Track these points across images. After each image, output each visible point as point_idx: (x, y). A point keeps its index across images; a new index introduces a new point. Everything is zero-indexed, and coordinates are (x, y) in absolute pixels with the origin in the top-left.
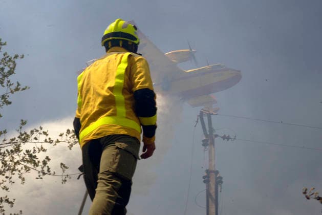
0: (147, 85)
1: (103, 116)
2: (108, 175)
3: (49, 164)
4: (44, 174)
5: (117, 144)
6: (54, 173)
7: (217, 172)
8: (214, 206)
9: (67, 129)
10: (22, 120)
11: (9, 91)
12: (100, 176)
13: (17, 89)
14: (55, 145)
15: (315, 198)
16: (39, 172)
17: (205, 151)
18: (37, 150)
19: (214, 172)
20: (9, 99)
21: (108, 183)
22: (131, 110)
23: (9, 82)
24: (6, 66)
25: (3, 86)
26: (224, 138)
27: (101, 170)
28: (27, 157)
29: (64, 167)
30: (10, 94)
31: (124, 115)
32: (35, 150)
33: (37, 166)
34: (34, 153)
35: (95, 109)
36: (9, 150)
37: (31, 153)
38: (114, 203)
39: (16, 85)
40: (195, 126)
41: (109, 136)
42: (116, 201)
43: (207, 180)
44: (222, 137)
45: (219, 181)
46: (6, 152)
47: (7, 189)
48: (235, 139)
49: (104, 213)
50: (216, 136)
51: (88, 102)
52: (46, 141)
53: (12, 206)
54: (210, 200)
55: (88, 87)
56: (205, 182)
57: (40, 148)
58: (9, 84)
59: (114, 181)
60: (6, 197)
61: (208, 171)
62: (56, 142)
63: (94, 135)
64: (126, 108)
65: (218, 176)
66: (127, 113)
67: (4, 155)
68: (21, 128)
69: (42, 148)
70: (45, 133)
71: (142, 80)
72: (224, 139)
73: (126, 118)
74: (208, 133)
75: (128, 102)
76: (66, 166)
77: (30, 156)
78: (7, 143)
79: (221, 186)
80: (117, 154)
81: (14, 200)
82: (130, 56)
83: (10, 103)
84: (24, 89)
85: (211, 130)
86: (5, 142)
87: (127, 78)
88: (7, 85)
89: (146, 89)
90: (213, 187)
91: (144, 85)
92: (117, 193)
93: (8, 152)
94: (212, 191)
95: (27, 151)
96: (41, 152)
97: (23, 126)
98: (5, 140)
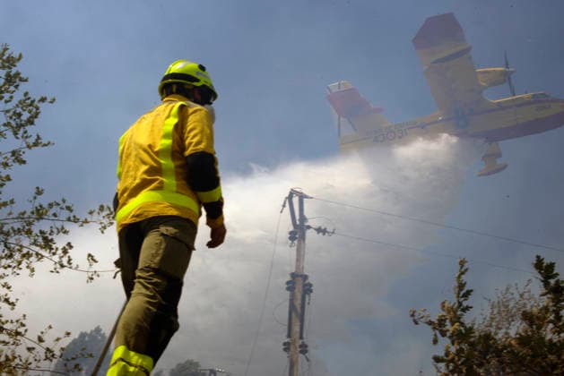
0: (202, 146)
1: (145, 190)
2: (148, 272)
3: (71, 253)
4: (62, 266)
5: (163, 229)
6: (78, 266)
7: (305, 277)
8: (298, 324)
9: (100, 204)
10: (38, 188)
11: (25, 145)
12: (138, 273)
13: (36, 144)
14: (82, 226)
15: (427, 323)
16: (56, 263)
17: (291, 246)
18: (55, 231)
19: (301, 276)
20: (24, 157)
21: (149, 283)
22: (184, 182)
23: (26, 132)
24: (24, 110)
25: (17, 138)
26: (319, 230)
27: (141, 265)
28: (40, 240)
29: (93, 259)
30: (27, 150)
31: (175, 189)
32: (52, 231)
33: (54, 254)
34: (50, 234)
35: (138, 181)
36: (16, 228)
37: (47, 235)
38: (155, 310)
39: (36, 137)
40: (281, 212)
41: (153, 217)
42: (158, 309)
43: (291, 286)
44: (315, 229)
45: (308, 289)
46: (11, 231)
47: (9, 288)
48: (333, 233)
49: (139, 323)
50: (309, 227)
51: (128, 172)
52: (69, 220)
53: (13, 309)
54: (294, 315)
55: (129, 152)
56: (288, 289)
57: (60, 228)
58: (25, 135)
59: (155, 280)
60: (6, 295)
61: (293, 275)
62: (83, 222)
63: (133, 216)
64: (177, 180)
65: (307, 282)
66: (177, 185)
67: (7, 234)
68: (35, 198)
69: (63, 228)
70: (69, 208)
71: (195, 140)
72: (318, 233)
73: (177, 192)
74: (298, 223)
75: (180, 171)
76: (95, 258)
77: (45, 239)
78: (13, 219)
79: (310, 296)
80: (161, 244)
81: (17, 300)
82: (182, 107)
83: (24, 162)
84: (45, 145)
85: (303, 219)
86: (11, 216)
87: (176, 136)
88: (22, 137)
89: (202, 152)
90: (299, 296)
91: (199, 147)
92: (161, 296)
93: (14, 231)
94: (298, 303)
95: (41, 232)
96: (61, 234)
97: (38, 197)
98: (10, 214)
